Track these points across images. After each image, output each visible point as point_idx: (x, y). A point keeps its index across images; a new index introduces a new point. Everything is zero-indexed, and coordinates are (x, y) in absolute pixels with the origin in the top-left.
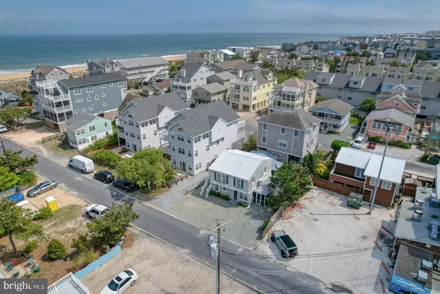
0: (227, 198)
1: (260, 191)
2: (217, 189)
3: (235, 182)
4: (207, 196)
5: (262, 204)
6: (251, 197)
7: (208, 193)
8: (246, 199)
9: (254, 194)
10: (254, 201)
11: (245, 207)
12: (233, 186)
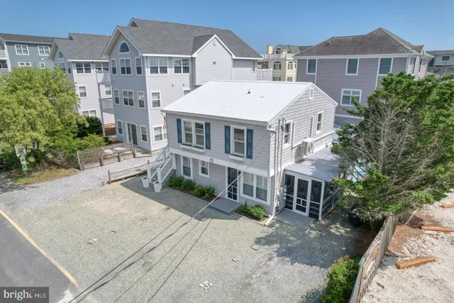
0: (207, 194)
1: (305, 171)
2: (187, 171)
3: (227, 140)
4: (158, 188)
5: (314, 215)
6: (278, 190)
7: (160, 180)
8: (261, 193)
9: (288, 180)
10: (288, 204)
11: (257, 218)
12: (224, 153)
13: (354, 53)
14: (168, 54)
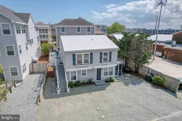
3: (101, 58)
12: (99, 63)
13: (78, 25)
14: (20, 22)
